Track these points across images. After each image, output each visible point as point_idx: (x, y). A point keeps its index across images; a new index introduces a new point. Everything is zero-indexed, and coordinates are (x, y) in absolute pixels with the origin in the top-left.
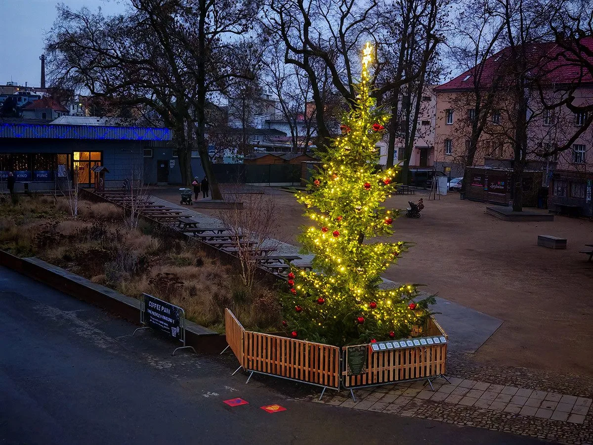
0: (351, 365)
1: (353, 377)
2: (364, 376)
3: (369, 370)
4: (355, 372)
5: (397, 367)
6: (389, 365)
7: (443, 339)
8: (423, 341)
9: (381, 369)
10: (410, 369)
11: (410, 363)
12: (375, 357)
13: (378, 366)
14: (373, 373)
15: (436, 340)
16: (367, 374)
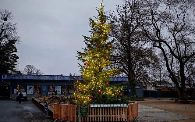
0: (81, 113)
1: (83, 118)
2: (88, 118)
3: (90, 116)
4: (84, 116)
5: (104, 116)
6: (100, 114)
7: (125, 105)
8: (115, 105)
9: (96, 116)
10: (110, 117)
11: (110, 114)
12: (93, 110)
13: (94, 115)
14: (92, 117)
15: (122, 105)
16: (89, 117)
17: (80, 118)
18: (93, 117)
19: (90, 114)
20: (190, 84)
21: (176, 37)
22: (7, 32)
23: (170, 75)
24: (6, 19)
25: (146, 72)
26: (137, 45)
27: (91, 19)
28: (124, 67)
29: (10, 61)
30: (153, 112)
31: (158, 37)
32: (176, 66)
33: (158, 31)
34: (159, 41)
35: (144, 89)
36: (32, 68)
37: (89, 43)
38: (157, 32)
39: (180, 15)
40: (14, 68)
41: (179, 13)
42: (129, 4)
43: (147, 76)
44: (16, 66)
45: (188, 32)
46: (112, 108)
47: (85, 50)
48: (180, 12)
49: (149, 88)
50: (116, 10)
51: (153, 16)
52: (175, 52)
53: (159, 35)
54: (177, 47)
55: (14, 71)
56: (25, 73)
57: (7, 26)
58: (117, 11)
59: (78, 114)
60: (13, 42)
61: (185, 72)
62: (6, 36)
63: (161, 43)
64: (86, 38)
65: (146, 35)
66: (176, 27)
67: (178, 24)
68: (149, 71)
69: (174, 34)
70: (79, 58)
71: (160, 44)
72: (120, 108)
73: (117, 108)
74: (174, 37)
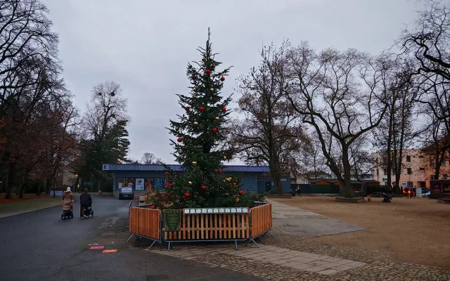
0: (168, 224)
1: (170, 233)
2: (180, 233)
3: (184, 229)
4: (172, 229)
5: (207, 229)
6: (200, 226)
7: (245, 210)
8: (228, 210)
9: (193, 229)
10: (218, 231)
11: (218, 226)
12: (189, 219)
13: (191, 227)
14: (186, 232)
15: (239, 210)
16: (182, 232)
17: (166, 233)
18: (189, 231)
19: (184, 225)
20: (356, 176)
21: (335, 108)
22: (114, 110)
23: (328, 162)
24: (113, 94)
25: (294, 160)
26: (282, 122)
27: (190, 67)
28: (264, 153)
29: (120, 147)
30: (300, 217)
31: (309, 108)
32: (336, 149)
33: (309, 100)
34: (310, 114)
35: (293, 183)
36: (151, 157)
37: (187, 105)
38: (308, 102)
39: (340, 77)
40: (125, 157)
41: (338, 74)
42: (269, 65)
43: (295, 165)
44: (127, 154)
45: (353, 100)
46: (222, 214)
47: (184, 118)
48: (340, 73)
49: (299, 181)
50: (250, 74)
51: (301, 79)
52: (335, 129)
53: (310, 105)
54: (337, 122)
55: (125, 160)
56: (143, 163)
57: (115, 102)
58: (253, 75)
59: (162, 226)
60: (123, 123)
61: (349, 158)
62: (113, 116)
63: (314, 116)
64: (183, 99)
65: (293, 108)
66: (335, 93)
67: (337, 90)
68: (299, 157)
69: (332, 103)
70: (172, 131)
71: (313, 119)
72: (236, 214)
73: (231, 214)
74: (333, 108)
